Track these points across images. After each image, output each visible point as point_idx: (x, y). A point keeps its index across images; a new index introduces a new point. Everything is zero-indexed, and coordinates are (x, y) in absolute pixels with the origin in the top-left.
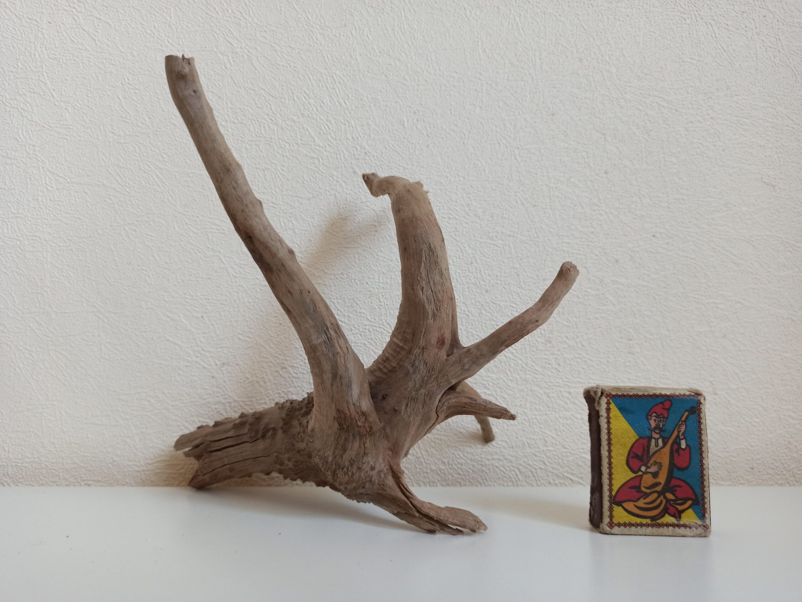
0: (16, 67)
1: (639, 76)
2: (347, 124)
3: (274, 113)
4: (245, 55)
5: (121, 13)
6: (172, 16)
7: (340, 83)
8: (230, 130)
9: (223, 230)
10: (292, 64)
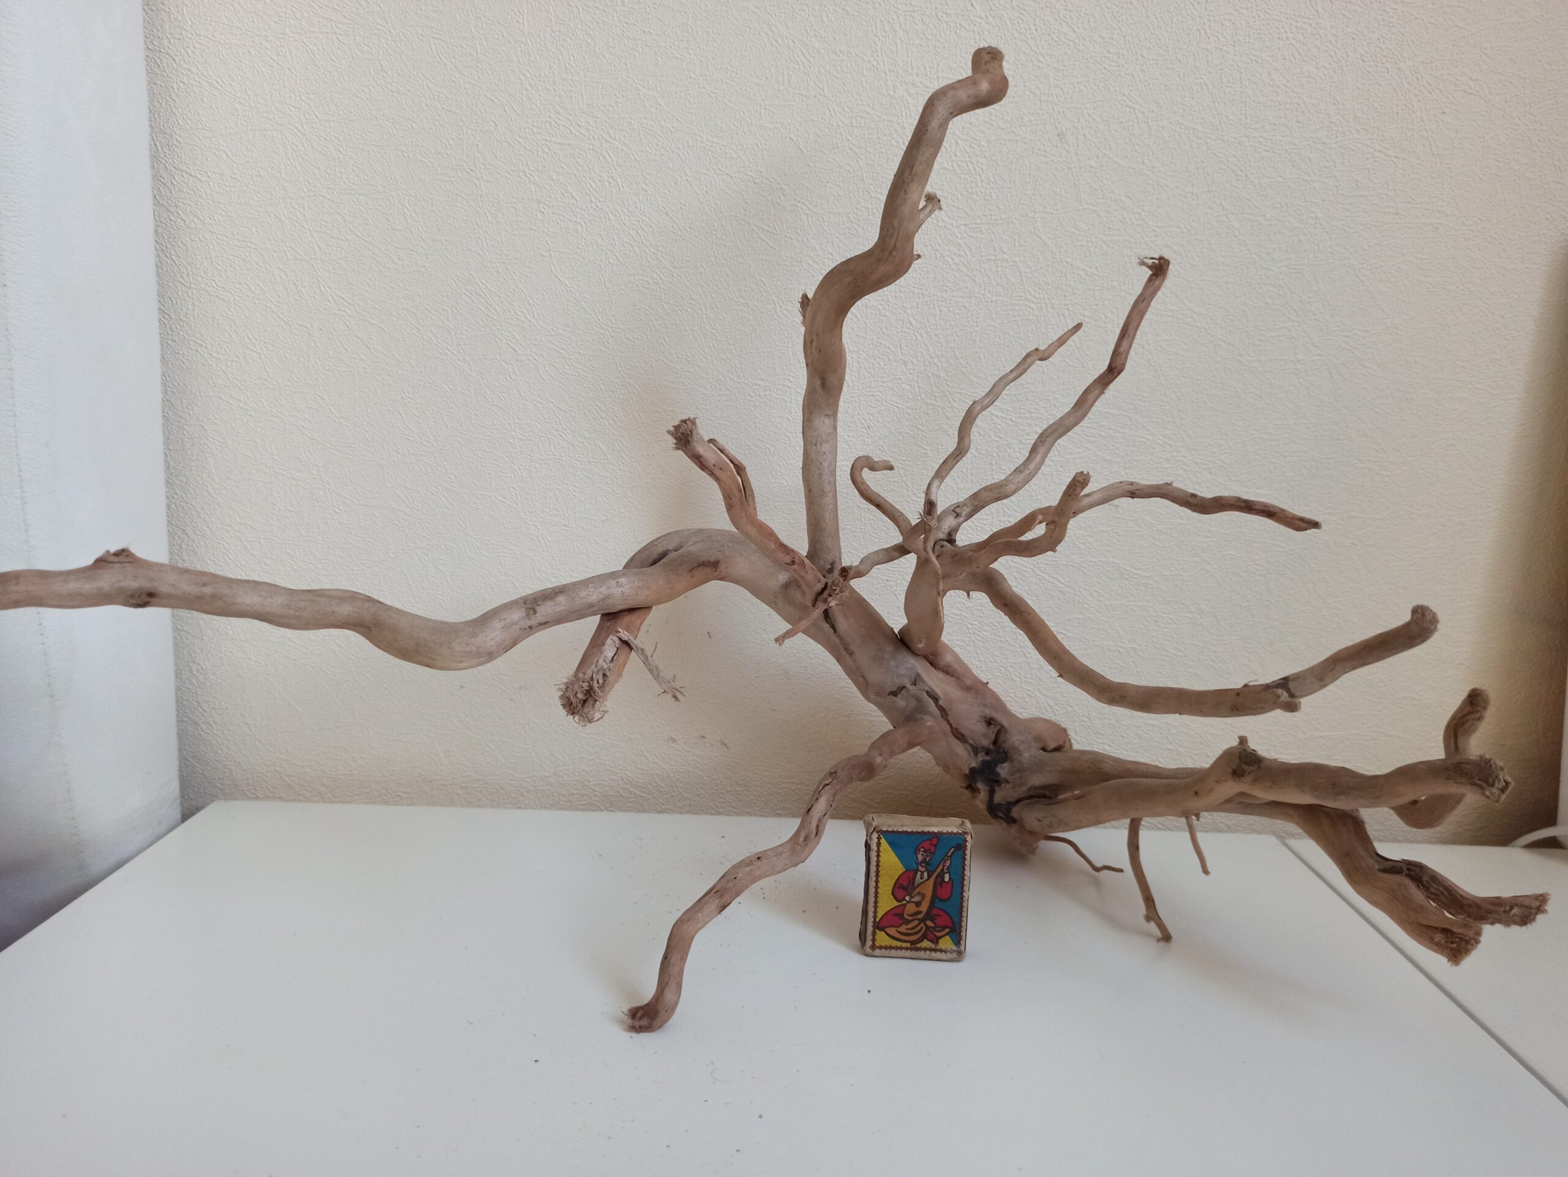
0: (291, 379)
1: (972, 381)
2: (641, 439)
3: (563, 429)
4: (531, 363)
5: (394, 316)
6: (450, 318)
7: (634, 393)
8: (518, 448)
9: (515, 554)
10: (581, 374)
